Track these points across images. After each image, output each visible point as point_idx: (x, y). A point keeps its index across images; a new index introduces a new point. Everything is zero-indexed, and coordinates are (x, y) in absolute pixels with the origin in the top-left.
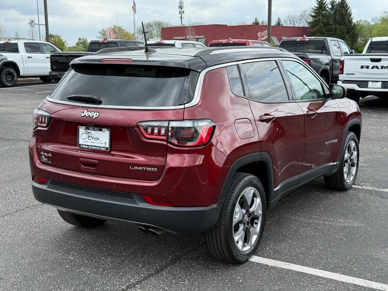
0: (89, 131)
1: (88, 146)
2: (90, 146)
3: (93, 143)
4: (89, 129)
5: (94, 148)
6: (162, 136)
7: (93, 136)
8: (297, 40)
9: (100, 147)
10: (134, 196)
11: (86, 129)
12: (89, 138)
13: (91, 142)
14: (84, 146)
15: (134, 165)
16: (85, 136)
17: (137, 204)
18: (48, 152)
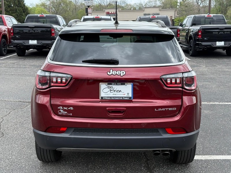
0: (110, 86)
1: (111, 97)
2: (113, 97)
3: (116, 94)
4: (111, 84)
5: (117, 98)
6: (178, 84)
7: (114, 89)
8: (38, 16)
9: (123, 97)
10: (160, 130)
11: (108, 84)
12: (111, 91)
13: (114, 94)
14: (106, 98)
15: (158, 107)
16: (108, 90)
17: (162, 136)
18: (68, 106)
